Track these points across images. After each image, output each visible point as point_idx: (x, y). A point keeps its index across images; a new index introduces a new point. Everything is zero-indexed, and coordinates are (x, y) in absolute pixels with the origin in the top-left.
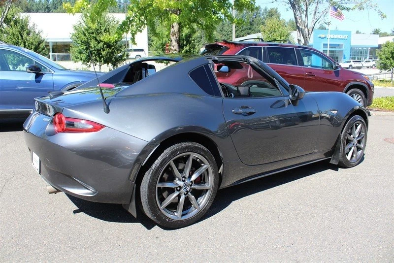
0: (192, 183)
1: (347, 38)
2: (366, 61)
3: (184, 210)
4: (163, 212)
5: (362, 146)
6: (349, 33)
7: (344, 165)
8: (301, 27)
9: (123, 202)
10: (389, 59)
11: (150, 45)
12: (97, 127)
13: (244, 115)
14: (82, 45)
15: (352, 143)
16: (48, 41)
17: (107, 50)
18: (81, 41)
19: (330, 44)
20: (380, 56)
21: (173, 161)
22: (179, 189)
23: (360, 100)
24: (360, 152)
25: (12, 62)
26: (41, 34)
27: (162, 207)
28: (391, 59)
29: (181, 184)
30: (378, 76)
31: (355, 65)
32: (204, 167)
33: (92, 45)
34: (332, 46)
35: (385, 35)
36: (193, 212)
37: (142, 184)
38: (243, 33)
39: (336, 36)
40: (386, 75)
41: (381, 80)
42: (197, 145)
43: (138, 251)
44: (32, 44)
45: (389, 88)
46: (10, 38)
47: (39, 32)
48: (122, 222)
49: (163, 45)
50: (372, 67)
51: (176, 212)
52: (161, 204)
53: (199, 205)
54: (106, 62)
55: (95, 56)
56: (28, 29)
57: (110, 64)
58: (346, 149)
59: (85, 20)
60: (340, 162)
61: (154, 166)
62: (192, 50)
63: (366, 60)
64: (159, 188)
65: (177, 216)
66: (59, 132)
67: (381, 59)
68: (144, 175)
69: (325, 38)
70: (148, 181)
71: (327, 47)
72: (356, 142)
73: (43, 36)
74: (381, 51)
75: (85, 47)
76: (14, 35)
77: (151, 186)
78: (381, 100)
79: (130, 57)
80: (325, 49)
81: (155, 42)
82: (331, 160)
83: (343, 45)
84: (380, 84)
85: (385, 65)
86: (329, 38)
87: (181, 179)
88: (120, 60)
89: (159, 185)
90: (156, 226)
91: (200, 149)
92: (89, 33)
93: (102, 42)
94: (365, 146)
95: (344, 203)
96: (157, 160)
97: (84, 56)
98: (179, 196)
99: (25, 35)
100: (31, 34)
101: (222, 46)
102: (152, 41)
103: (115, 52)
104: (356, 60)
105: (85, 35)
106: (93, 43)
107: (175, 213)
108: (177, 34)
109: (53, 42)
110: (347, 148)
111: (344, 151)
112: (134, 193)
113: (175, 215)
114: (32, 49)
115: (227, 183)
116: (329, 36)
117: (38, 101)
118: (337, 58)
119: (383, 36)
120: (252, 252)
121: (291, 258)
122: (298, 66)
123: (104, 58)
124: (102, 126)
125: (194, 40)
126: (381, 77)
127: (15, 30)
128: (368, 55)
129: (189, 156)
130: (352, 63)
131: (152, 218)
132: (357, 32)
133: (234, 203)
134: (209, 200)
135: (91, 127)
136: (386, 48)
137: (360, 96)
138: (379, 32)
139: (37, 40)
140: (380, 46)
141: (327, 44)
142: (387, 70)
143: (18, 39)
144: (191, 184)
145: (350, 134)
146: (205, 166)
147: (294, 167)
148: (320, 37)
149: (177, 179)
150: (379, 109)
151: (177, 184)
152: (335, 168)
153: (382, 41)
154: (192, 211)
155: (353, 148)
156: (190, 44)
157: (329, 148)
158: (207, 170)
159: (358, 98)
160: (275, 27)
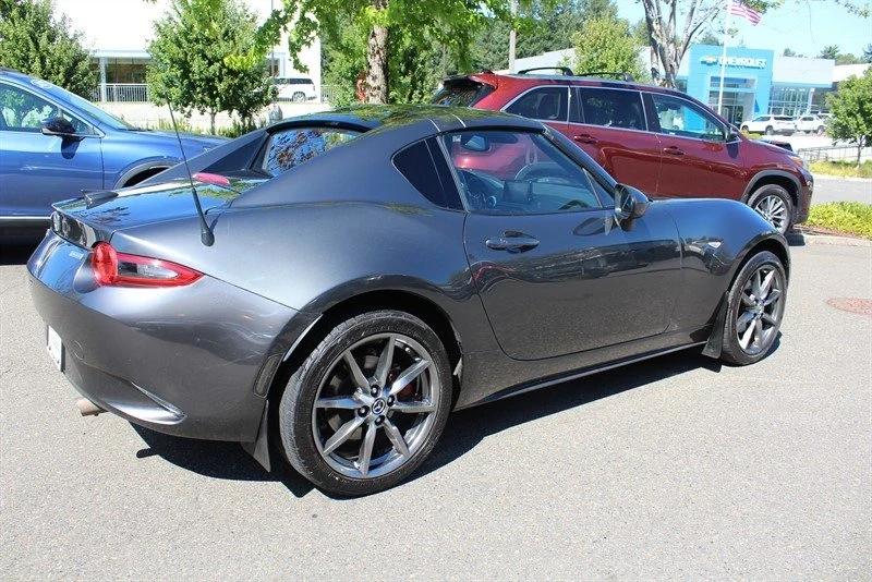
0: (393, 399)
1: (763, 65)
2: (805, 119)
3: (375, 455)
4: (329, 461)
5: (774, 318)
6: (769, 55)
7: (733, 359)
8: (659, 41)
9: (243, 438)
10: (855, 116)
11: (325, 68)
12: (187, 276)
13: (511, 252)
14: (172, 67)
15: (753, 312)
16: (97, 55)
17: (227, 81)
18: (171, 59)
19: (725, 79)
20: (835, 107)
21: (352, 352)
22: (363, 411)
23: (781, 210)
24: (769, 331)
25: (13, 103)
26: (80, 40)
27: (325, 452)
28: (858, 115)
29: (369, 400)
30: (830, 153)
31: (779, 126)
32: (421, 364)
33: (195, 68)
34: (730, 82)
35: (849, 60)
36: (395, 461)
37: (282, 402)
38: (535, 46)
39: (739, 61)
40: (846, 151)
41: (834, 162)
42: (405, 316)
43: (271, 546)
44: (60, 62)
45: (851, 179)
46: (10, 48)
47: (75, 35)
48: (240, 479)
49: (355, 70)
50: (815, 132)
51: (356, 460)
52: (323, 445)
53: (407, 446)
54: (227, 106)
55: (203, 92)
56: (50, 28)
57: (235, 112)
58: (738, 324)
59: (181, 11)
60: (723, 353)
61: (308, 363)
62: (419, 83)
63: (802, 117)
64: (320, 410)
65: (359, 469)
66: (104, 284)
67: (836, 114)
68: (287, 381)
69: (715, 63)
70: (296, 394)
71: (719, 85)
72: (760, 309)
73: (85, 45)
74: (837, 97)
75: (179, 73)
76: (18, 40)
77: (303, 405)
78: (829, 209)
79: (279, 96)
80: (714, 89)
81: (337, 64)
82: (705, 348)
83: (754, 81)
84: (833, 171)
85: (845, 127)
86: (724, 63)
87: (370, 390)
88: (256, 102)
89: (319, 404)
90: (315, 490)
91: (412, 325)
92: (189, 41)
93: (218, 61)
94: (780, 317)
95: (724, 445)
96: (316, 351)
97: (176, 92)
98: (364, 427)
99: (43, 41)
100: (58, 39)
101: (480, 84)
102: (331, 60)
103: (246, 84)
104: (782, 115)
105: (180, 46)
106: (197, 65)
107: (355, 463)
108: (381, 52)
109: (109, 59)
110: (741, 323)
111: (734, 329)
112: (266, 419)
113: (353, 467)
114: (59, 73)
115: (472, 398)
116: (724, 60)
117: (59, 213)
118: (741, 109)
119: (844, 63)
120: (517, 552)
121: (599, 567)
122: (647, 132)
123: (221, 99)
124: (197, 275)
125: (423, 63)
126: (836, 155)
127: (22, 30)
128: (810, 104)
129: (387, 341)
130: (772, 122)
131: (304, 474)
132: (787, 53)
133: (487, 440)
134: (431, 434)
135: (172, 274)
136: (847, 90)
137: (781, 202)
138: (836, 54)
139: (70, 52)
140: (835, 86)
141: (718, 79)
142: (849, 140)
143: (28, 50)
144: (390, 400)
145: (749, 292)
146: (423, 363)
147: (622, 364)
148: (704, 62)
149: (360, 390)
150: (824, 231)
151: (359, 401)
152: (714, 365)
153: (841, 74)
154: (393, 459)
155: (754, 323)
156: (413, 72)
157: (701, 322)
158: (427, 371)
159: (777, 206)
160: (605, 38)
